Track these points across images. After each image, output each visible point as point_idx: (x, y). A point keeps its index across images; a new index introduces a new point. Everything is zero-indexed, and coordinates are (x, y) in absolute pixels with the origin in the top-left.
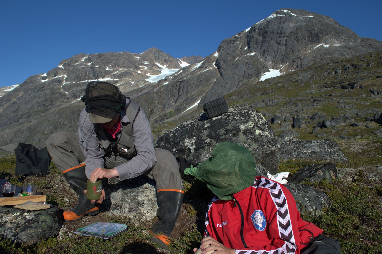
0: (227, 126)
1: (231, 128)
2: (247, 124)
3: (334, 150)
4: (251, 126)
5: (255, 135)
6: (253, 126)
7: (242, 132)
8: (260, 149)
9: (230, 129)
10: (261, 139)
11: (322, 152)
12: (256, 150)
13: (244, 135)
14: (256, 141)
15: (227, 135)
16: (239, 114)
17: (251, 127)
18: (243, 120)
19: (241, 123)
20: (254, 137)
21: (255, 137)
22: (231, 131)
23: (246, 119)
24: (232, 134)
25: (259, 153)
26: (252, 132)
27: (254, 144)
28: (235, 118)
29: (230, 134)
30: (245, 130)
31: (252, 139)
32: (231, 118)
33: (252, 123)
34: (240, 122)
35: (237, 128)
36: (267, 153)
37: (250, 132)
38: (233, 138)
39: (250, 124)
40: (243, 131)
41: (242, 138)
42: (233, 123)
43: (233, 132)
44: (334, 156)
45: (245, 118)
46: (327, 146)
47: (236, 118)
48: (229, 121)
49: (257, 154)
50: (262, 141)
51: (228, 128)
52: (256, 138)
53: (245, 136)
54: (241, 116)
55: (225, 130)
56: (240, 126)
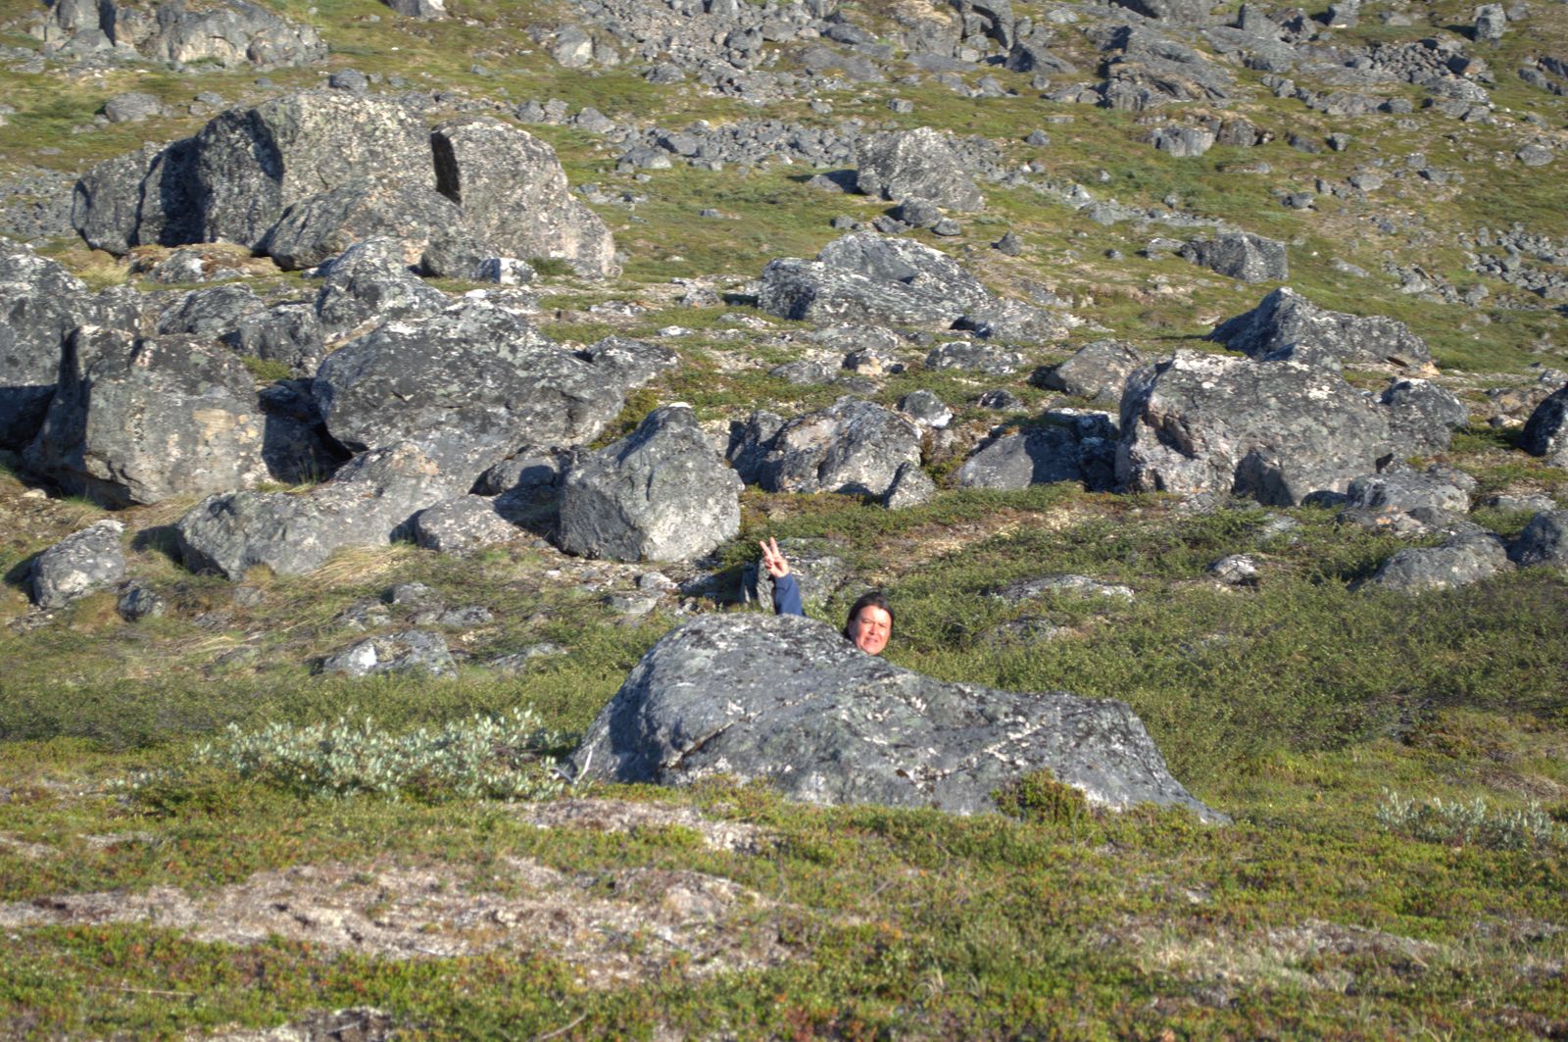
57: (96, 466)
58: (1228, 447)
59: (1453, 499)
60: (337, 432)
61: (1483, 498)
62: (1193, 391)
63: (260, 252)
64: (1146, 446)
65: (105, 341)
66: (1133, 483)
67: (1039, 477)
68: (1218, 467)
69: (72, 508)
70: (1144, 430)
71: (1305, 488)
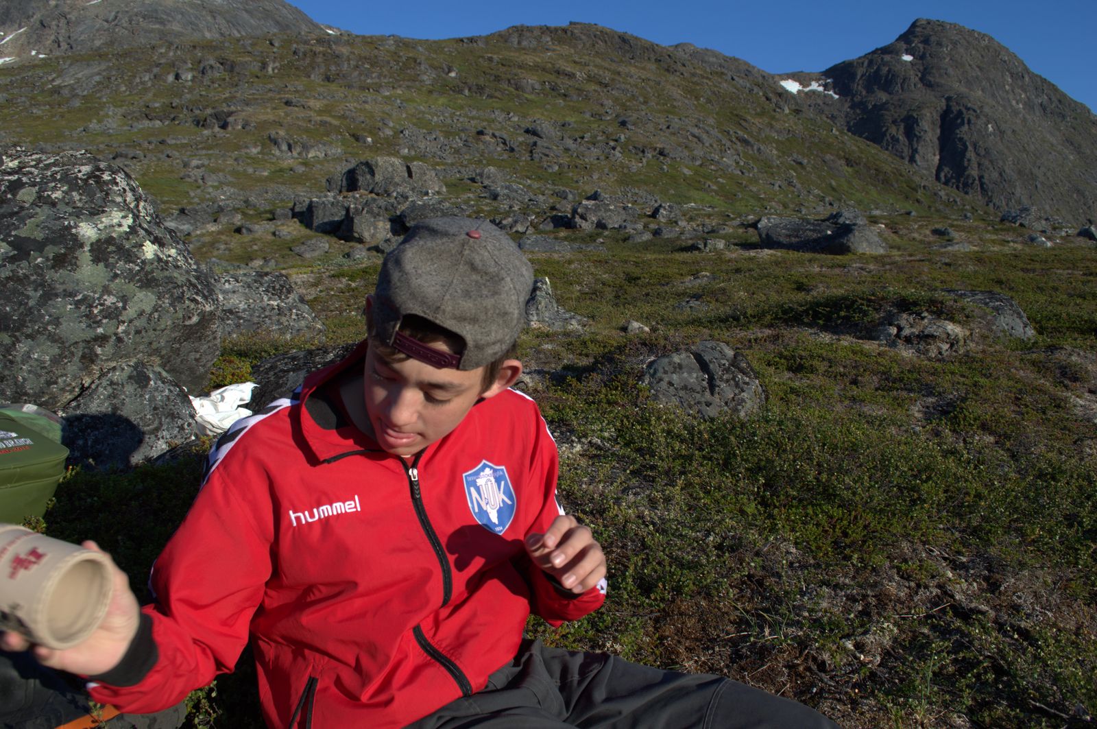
0: (17, 228)
1: (39, 235)
2: (104, 220)
3: (287, 301)
4: (120, 225)
5: (144, 262)
6: (129, 227)
7: (90, 251)
8: (168, 312)
9: (35, 240)
10: (167, 273)
11: (254, 311)
12: (150, 315)
13: (96, 260)
14: (148, 282)
15: (24, 264)
16: (60, 181)
17: (121, 229)
18: (79, 205)
19: (78, 217)
20: (137, 268)
21: (142, 269)
22: (40, 246)
23: (92, 202)
24: (47, 259)
25: (163, 327)
26: (128, 250)
27: (141, 295)
28: (48, 196)
29: (39, 260)
30: (99, 241)
31: (131, 277)
32: (27, 195)
33: (124, 217)
34: (70, 210)
35: (63, 236)
36: (187, 323)
37: (120, 248)
38: (50, 275)
39: (115, 221)
40: (92, 245)
41: (88, 272)
42: (43, 213)
43: (47, 248)
44: (290, 320)
45: (91, 196)
46: (267, 291)
47: (53, 196)
48: (22, 208)
49: (155, 330)
50: (170, 280)
51: (24, 232)
52: (147, 274)
53: (101, 265)
54: (71, 189)
55: (9, 243)
56: (76, 226)
57: (356, 235)
58: (594, 219)
59: (640, 226)
60: (408, 225)
61: (646, 226)
62: (586, 208)
63: (371, 192)
64: (577, 219)
65: (356, 209)
66: (575, 227)
67: (555, 227)
68: (592, 223)
69: (352, 244)
70: (577, 216)
71: (610, 226)
